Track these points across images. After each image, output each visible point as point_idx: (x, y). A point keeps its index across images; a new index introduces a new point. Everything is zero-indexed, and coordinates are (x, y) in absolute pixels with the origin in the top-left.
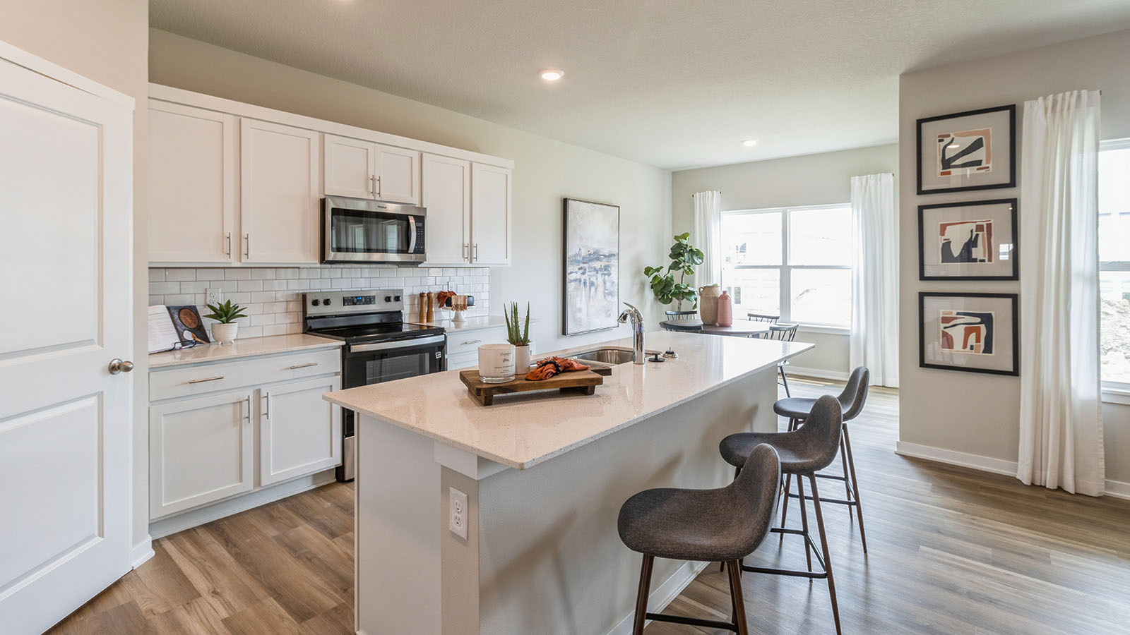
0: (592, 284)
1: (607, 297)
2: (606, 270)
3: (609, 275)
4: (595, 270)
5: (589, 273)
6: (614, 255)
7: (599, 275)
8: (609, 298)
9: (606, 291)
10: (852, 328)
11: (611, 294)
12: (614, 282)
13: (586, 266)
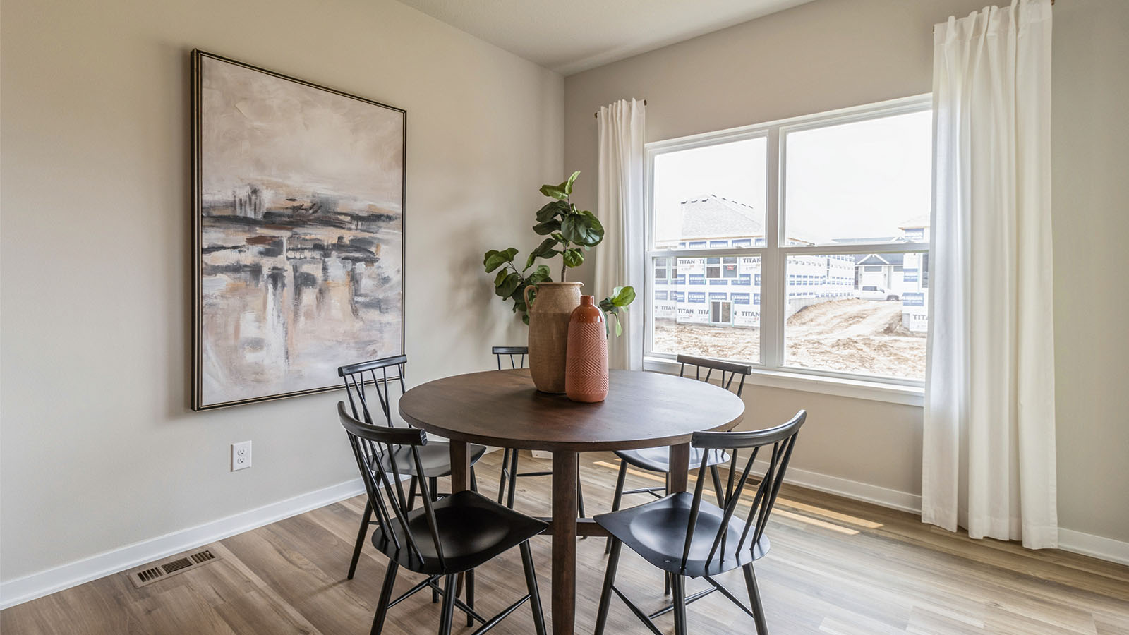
0: (304, 281)
1: (362, 313)
2: (358, 249)
3: (371, 261)
4: (318, 247)
5: (291, 254)
6: (389, 218)
7: (334, 261)
8: (373, 315)
9: (360, 299)
10: (928, 390)
11: (377, 305)
12: (386, 280)
13: (284, 235)
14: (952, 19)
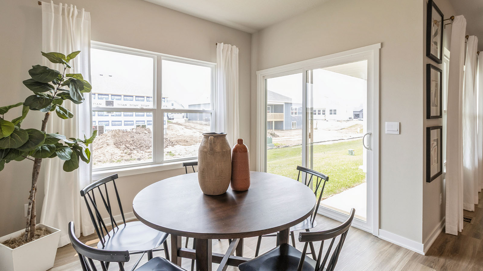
14: (222, 43)
